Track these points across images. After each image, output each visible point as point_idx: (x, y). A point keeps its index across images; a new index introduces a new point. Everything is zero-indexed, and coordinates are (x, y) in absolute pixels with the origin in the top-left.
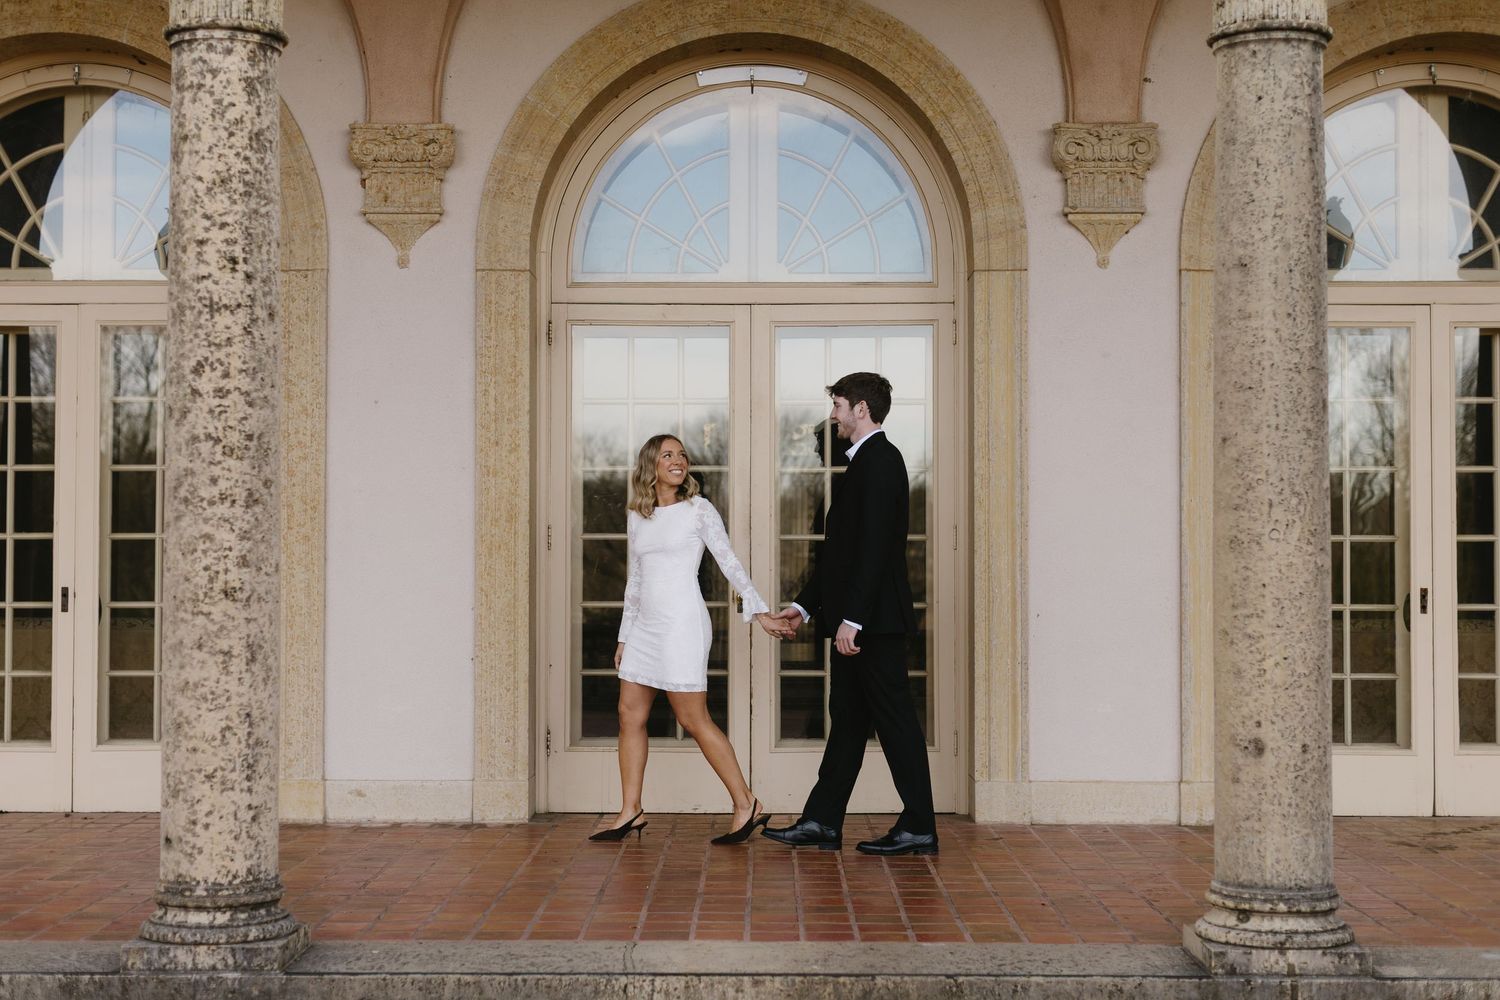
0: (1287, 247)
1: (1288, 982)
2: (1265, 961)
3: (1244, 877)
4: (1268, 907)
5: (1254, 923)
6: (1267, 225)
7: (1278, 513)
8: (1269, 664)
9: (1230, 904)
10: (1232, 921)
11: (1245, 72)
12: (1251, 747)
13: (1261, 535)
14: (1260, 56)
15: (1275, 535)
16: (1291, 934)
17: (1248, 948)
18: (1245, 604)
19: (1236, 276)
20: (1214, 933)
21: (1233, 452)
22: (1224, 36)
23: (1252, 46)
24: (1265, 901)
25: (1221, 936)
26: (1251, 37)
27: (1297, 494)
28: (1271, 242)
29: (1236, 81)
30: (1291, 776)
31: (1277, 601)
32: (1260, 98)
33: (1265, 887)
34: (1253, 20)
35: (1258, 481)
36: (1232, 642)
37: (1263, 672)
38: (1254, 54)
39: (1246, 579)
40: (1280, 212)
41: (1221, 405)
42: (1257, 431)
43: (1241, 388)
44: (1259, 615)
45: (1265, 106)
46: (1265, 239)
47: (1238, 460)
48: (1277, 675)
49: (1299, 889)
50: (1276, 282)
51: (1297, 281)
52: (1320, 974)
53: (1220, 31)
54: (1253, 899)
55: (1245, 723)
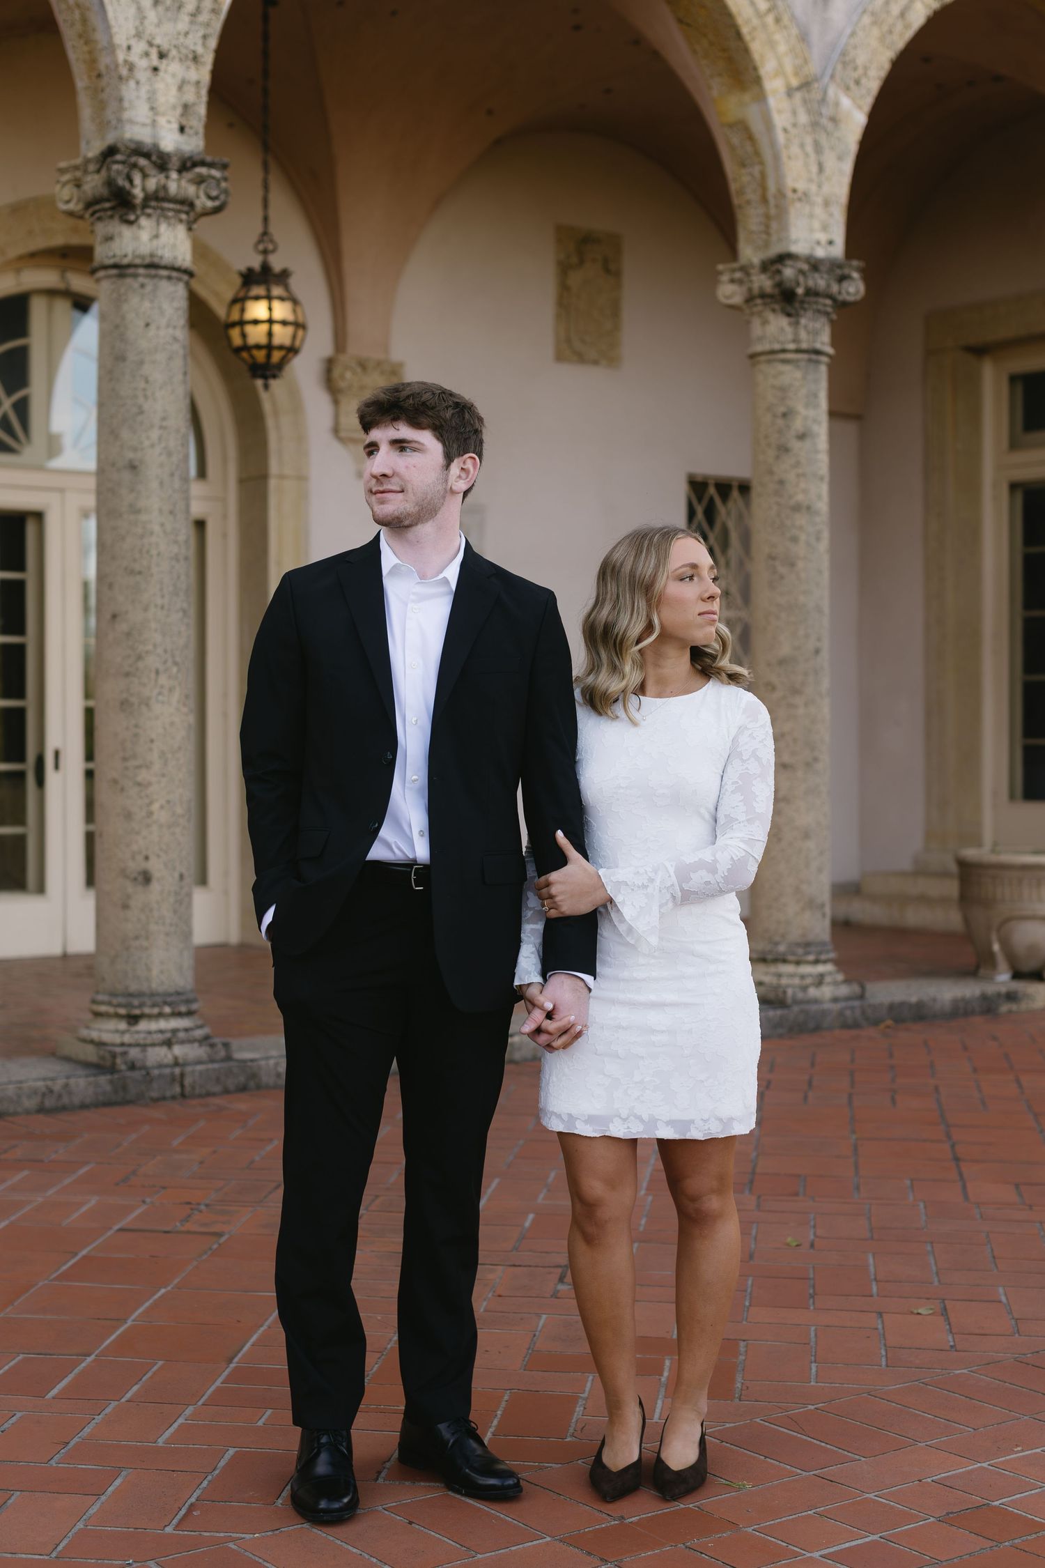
0: (169, 454)
1: (177, 1071)
2: (158, 1055)
3: (133, 987)
4: (156, 1011)
5: (143, 1025)
6: (155, 434)
7: (163, 680)
8: (155, 807)
9: (122, 1011)
10: (123, 1025)
11: (134, 300)
12: (140, 878)
13: (149, 698)
14: (149, 288)
15: (160, 698)
16: (175, 1031)
17: (144, 1047)
18: (134, 756)
19: (126, 476)
20: (106, 1037)
21: (123, 627)
22: (115, 266)
23: (141, 280)
24: (154, 1005)
25: (117, 1039)
26: (141, 271)
27: (176, 663)
28: (158, 450)
29: (125, 307)
30: (172, 900)
31: (163, 753)
32: (147, 325)
33: (152, 995)
34: (143, 257)
35: (147, 652)
36: (122, 790)
37: (150, 814)
38: (142, 286)
39: (136, 735)
40: (164, 424)
41: (111, 586)
42: (146, 609)
43: (132, 572)
44: (147, 766)
45: (152, 331)
46: (152, 446)
47: (128, 634)
48: (162, 816)
49: (178, 993)
50: (161, 483)
51: (177, 484)
52: (200, 1062)
53: (111, 262)
54: (141, 1005)
55: (133, 858)
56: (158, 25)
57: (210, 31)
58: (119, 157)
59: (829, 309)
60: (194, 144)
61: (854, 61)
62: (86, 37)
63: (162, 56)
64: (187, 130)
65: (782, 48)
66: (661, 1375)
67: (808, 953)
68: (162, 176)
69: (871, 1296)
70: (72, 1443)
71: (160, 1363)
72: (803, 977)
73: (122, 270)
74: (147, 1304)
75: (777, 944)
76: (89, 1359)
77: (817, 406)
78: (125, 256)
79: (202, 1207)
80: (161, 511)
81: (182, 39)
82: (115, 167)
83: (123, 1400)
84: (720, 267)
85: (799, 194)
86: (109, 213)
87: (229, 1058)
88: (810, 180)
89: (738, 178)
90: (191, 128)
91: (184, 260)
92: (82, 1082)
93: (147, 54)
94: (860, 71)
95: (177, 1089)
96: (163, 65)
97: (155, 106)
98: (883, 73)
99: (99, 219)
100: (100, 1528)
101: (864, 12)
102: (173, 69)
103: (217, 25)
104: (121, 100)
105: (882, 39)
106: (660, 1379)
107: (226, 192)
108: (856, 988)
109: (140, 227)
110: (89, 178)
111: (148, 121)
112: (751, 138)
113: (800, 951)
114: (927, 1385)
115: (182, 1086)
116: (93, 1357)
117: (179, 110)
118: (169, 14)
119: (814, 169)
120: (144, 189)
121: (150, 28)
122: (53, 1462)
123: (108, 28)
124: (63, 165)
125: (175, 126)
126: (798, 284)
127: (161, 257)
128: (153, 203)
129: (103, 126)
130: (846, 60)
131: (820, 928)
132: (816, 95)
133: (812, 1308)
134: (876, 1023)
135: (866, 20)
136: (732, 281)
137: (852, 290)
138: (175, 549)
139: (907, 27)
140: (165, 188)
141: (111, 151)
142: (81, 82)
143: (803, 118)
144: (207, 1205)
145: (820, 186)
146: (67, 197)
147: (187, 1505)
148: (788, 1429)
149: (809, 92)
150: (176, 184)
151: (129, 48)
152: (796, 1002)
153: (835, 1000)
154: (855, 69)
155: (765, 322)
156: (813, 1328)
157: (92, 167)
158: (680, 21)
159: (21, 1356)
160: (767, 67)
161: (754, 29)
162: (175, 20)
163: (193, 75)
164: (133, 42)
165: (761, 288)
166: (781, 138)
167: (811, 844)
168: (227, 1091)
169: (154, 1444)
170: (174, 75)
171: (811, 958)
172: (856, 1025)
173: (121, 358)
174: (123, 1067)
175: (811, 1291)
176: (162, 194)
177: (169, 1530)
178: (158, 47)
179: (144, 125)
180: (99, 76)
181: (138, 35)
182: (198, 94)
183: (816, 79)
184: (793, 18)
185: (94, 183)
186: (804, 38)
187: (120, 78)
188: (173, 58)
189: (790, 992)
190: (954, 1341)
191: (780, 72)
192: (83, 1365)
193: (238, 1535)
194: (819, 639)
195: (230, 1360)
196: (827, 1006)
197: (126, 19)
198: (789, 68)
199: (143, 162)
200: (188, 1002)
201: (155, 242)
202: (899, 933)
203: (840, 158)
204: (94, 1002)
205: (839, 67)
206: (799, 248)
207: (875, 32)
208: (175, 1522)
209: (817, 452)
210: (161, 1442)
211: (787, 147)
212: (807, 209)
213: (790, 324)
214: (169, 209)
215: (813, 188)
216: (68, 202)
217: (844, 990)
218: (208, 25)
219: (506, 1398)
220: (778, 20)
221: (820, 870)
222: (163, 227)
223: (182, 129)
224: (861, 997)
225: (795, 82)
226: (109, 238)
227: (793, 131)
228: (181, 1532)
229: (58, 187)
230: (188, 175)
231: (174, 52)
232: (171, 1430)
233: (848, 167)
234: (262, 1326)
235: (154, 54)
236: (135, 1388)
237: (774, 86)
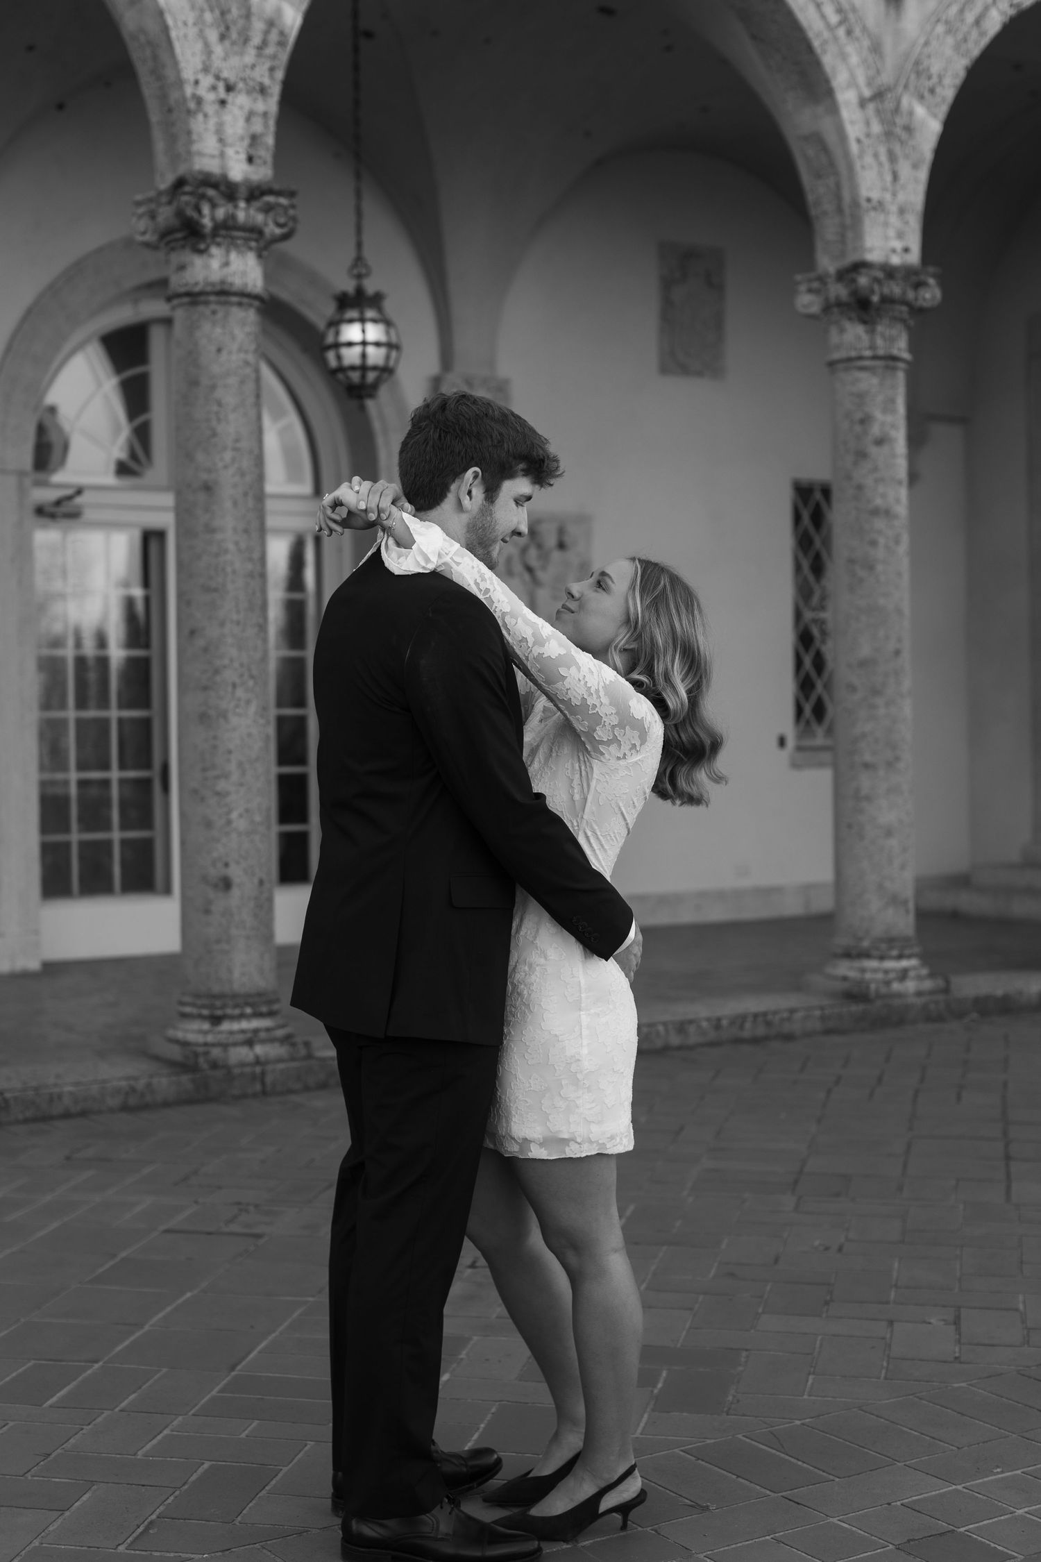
0: (243, 474)
1: (258, 1069)
2: (241, 1054)
3: (216, 989)
4: (237, 1012)
5: (226, 1026)
6: (228, 455)
7: (240, 693)
8: (234, 815)
9: (205, 1012)
10: (206, 1026)
11: (206, 327)
12: (221, 884)
13: (226, 711)
14: (220, 315)
15: (237, 710)
16: (256, 1031)
17: (225, 1046)
18: (213, 767)
19: (202, 497)
20: (191, 1037)
21: (200, 642)
22: (188, 294)
23: (213, 307)
24: (236, 1006)
25: (200, 1039)
26: (212, 298)
27: (252, 677)
28: (231, 471)
29: (198, 333)
30: (252, 904)
31: (240, 764)
32: (219, 350)
33: (235, 996)
34: (213, 284)
35: (225, 667)
36: (203, 799)
37: (229, 822)
38: (214, 312)
39: (215, 747)
40: (238, 445)
41: (189, 603)
42: (222, 624)
43: (207, 589)
44: (226, 776)
45: (224, 356)
46: (226, 467)
47: (206, 650)
48: (241, 824)
49: (259, 995)
50: (235, 503)
51: (251, 503)
52: (280, 1060)
53: (182, 290)
54: (223, 1007)
55: (214, 864)
56: (225, 59)
57: (276, 63)
58: (187, 189)
59: (906, 316)
60: (262, 173)
61: (928, 69)
62: (157, 74)
63: (229, 88)
64: (254, 160)
65: (854, 59)
66: (655, 1386)
67: (891, 948)
68: (230, 207)
69: (887, 1303)
70: (53, 1456)
71: (165, 1370)
72: (886, 972)
73: (194, 297)
74: (169, 1309)
75: (861, 939)
76: (96, 1366)
77: (894, 411)
78: (196, 284)
79: (251, 1208)
80: (235, 530)
81: (248, 72)
82: (185, 198)
83: (117, 1410)
84: (798, 277)
85: (874, 203)
86: (182, 243)
87: (309, 1056)
88: (884, 189)
89: (815, 189)
90: (260, 157)
91: (255, 286)
92: (164, 1081)
93: (214, 88)
94: (935, 80)
95: (258, 1087)
96: (230, 98)
97: (223, 137)
98: (958, 81)
99: (173, 249)
100: (55, 1546)
101: (938, 21)
102: (241, 101)
103: (284, 57)
104: (189, 133)
105: (957, 48)
106: (652, 1391)
107: (294, 219)
108: (940, 983)
109: (211, 256)
110: (162, 210)
111: (216, 152)
112: (825, 149)
113: (884, 946)
114: (921, 1399)
115: (263, 1083)
116: (101, 1363)
117: (247, 142)
118: (236, 48)
119: (889, 178)
120: (213, 219)
121: (217, 62)
122: (29, 1476)
123: (176, 63)
124: (139, 197)
125: (243, 156)
126: (872, 292)
127: (231, 284)
128: (223, 232)
129: (175, 158)
130: (920, 70)
131: (904, 923)
132: (889, 105)
133: (824, 1315)
134: (960, 1015)
135: (940, 29)
136: (810, 291)
137: (928, 296)
138: (249, 566)
139: (982, 34)
140: (233, 217)
141: (180, 183)
142: (155, 117)
143: (876, 128)
144: (256, 1206)
145: (894, 194)
146: (142, 229)
147: (146, 1523)
148: (769, 1447)
149: (882, 102)
150: (242, 213)
151: (197, 82)
152: (879, 996)
153: (919, 994)
154: (930, 78)
155: (842, 330)
156: (820, 1338)
157: (164, 199)
158: (754, 37)
159: (32, 1363)
160: (840, 79)
161: (825, 42)
162: (242, 54)
163: (260, 106)
164: (201, 77)
165: (837, 297)
166: (854, 148)
167: (893, 842)
168: (307, 1089)
169: (133, 1457)
170: (241, 108)
171: (895, 953)
172: (940, 1019)
173: (194, 383)
174: (205, 1066)
175: (828, 1298)
176: (230, 223)
177: (121, 1548)
178: (225, 80)
179: (213, 156)
180: (170, 111)
181: (206, 69)
182: (266, 125)
183: (889, 89)
184: (864, 29)
185: (166, 214)
186: (876, 49)
187: (189, 112)
188: (240, 92)
189: (873, 986)
190: (960, 1352)
191: (852, 83)
192: (89, 1372)
193: (187, 1556)
194: (899, 640)
195: (233, 1368)
196: (912, 1000)
197: (194, 54)
198: (861, 80)
199: (211, 192)
200: (270, 1002)
201: (226, 270)
202: (1004, 924)
203: (915, 166)
204: (182, 1004)
205: (913, 77)
206: (874, 256)
207: (950, 40)
208: (129, 1541)
209: (894, 456)
210: (140, 1454)
211: (861, 156)
212: (882, 218)
213: (867, 332)
214: (238, 238)
215: (888, 197)
216: (144, 233)
217: (928, 985)
218: (274, 57)
219: (493, 1410)
220: (849, 33)
221: (903, 867)
222: (233, 256)
223: (250, 160)
224: (946, 990)
225: (867, 93)
226: (182, 267)
227: (866, 141)
228: (133, 1552)
229: (134, 220)
230: (257, 204)
231: (241, 85)
232: (154, 1442)
233: (923, 175)
234: (274, 1331)
235: (221, 87)
236: (133, 1397)
237: (847, 98)
